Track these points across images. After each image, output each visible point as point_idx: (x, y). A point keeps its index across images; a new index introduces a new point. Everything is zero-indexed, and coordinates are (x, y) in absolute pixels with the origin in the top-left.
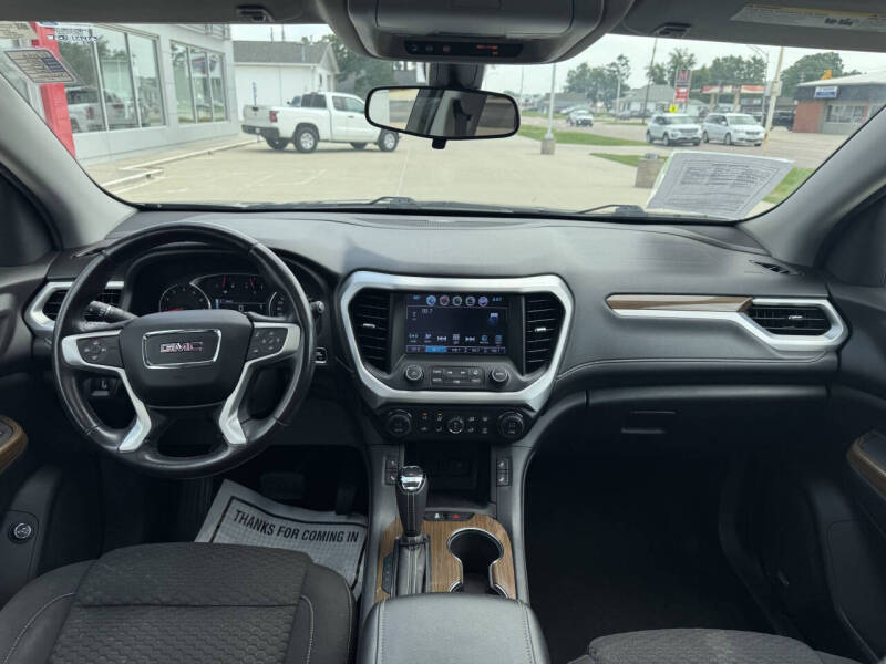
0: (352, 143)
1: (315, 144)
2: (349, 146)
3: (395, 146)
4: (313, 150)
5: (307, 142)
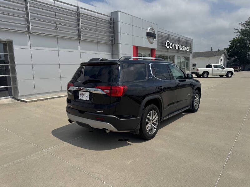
0: (220, 76)
1: (208, 76)
2: (219, 76)
3: (231, 76)
4: (207, 77)
5: (205, 75)
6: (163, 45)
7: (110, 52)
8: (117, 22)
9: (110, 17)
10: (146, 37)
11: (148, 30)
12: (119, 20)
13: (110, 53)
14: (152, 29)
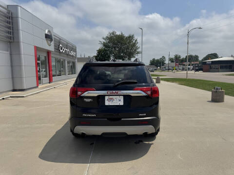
6: (57, 48)
7: (8, 51)
8: (17, 17)
9: (6, 9)
10: (45, 39)
11: (47, 32)
12: (20, 16)
13: (9, 53)
14: (49, 31)
